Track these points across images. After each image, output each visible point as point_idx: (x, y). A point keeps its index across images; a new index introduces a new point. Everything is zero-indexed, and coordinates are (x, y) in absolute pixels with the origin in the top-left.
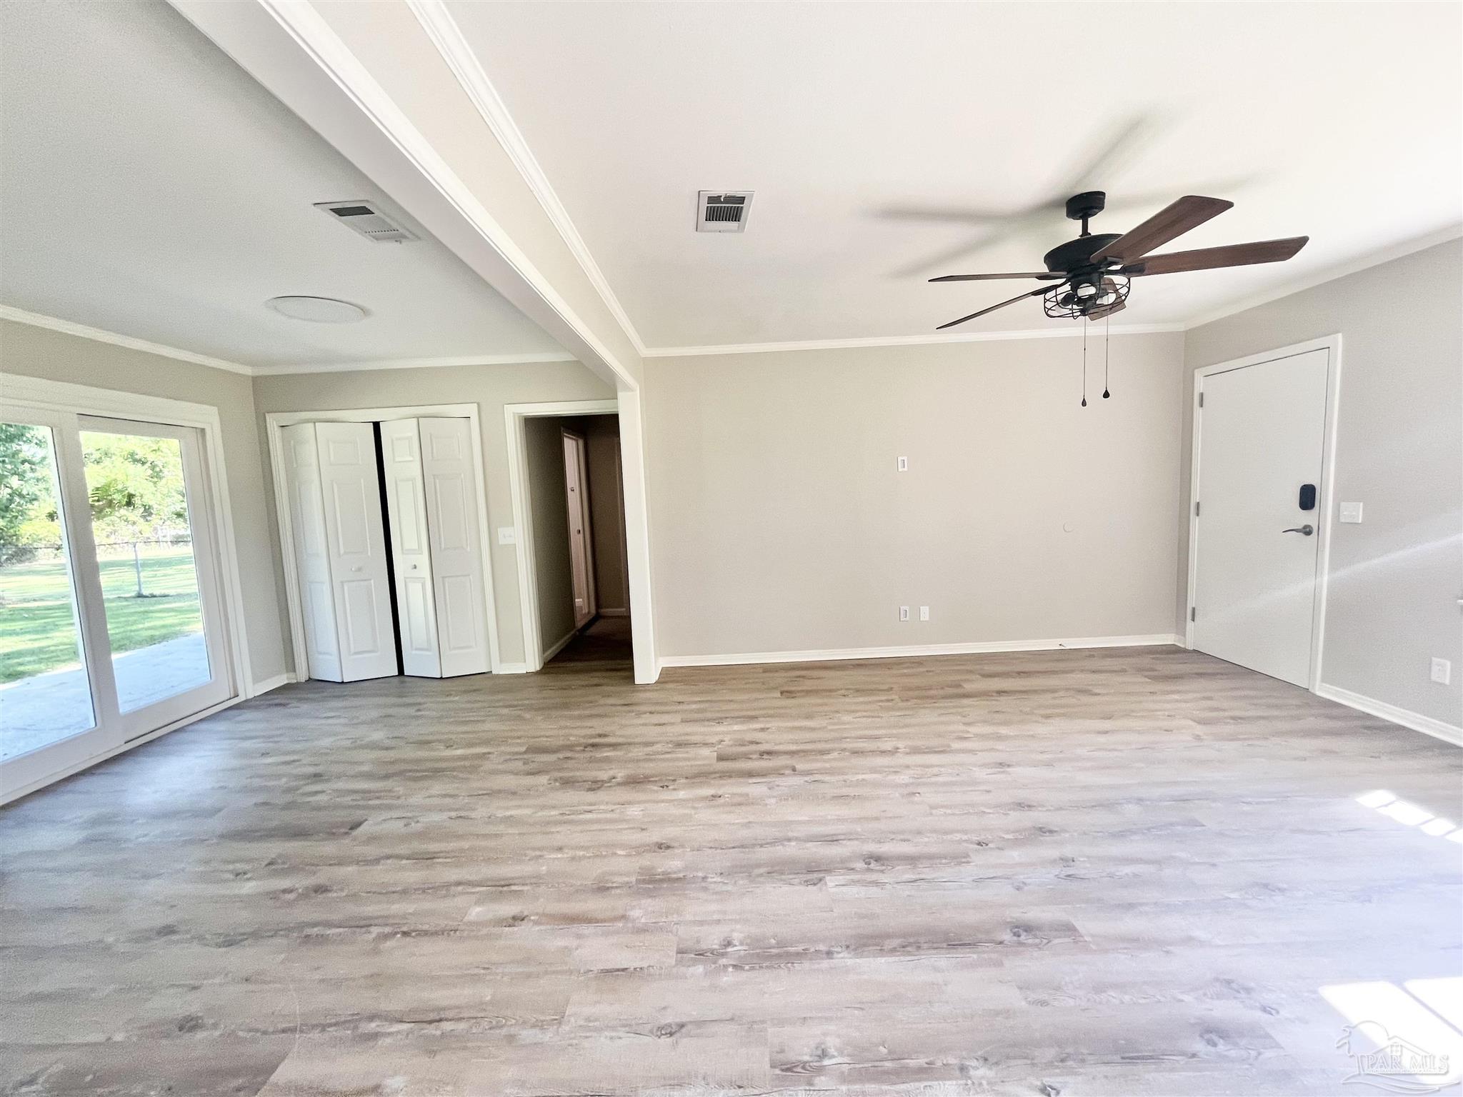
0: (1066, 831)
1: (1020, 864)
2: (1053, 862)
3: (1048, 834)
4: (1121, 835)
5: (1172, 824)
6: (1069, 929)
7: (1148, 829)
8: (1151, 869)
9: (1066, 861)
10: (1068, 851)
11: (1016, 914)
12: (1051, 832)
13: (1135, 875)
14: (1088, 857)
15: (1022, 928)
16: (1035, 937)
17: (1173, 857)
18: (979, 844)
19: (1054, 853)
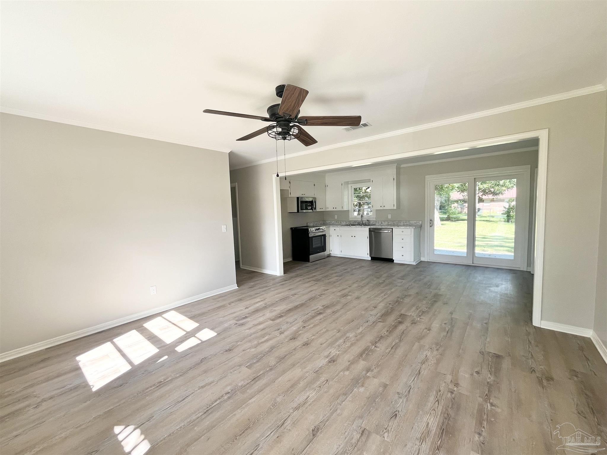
0: (287, 342)
1: (291, 327)
2: (285, 331)
3: (291, 338)
4: (272, 348)
5: (257, 362)
6: (273, 320)
7: (264, 355)
8: (260, 341)
9: (281, 333)
10: (283, 336)
11: (284, 318)
12: (291, 339)
13: (264, 337)
14: (277, 337)
15: (281, 317)
16: (278, 316)
17: (255, 348)
18: (305, 327)
19: (286, 333)
